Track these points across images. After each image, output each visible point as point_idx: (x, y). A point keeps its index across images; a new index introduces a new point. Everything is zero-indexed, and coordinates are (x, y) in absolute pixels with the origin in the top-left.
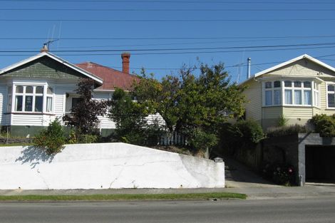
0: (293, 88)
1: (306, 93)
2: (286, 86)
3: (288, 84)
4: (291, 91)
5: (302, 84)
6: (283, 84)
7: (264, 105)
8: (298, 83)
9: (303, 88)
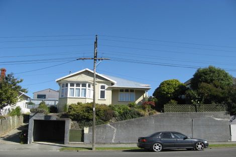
0: (75, 87)
1: (83, 90)
2: (71, 86)
3: (72, 85)
4: (74, 89)
5: (81, 85)
6: (69, 85)
7: (61, 97)
8: (78, 85)
9: (81, 87)
